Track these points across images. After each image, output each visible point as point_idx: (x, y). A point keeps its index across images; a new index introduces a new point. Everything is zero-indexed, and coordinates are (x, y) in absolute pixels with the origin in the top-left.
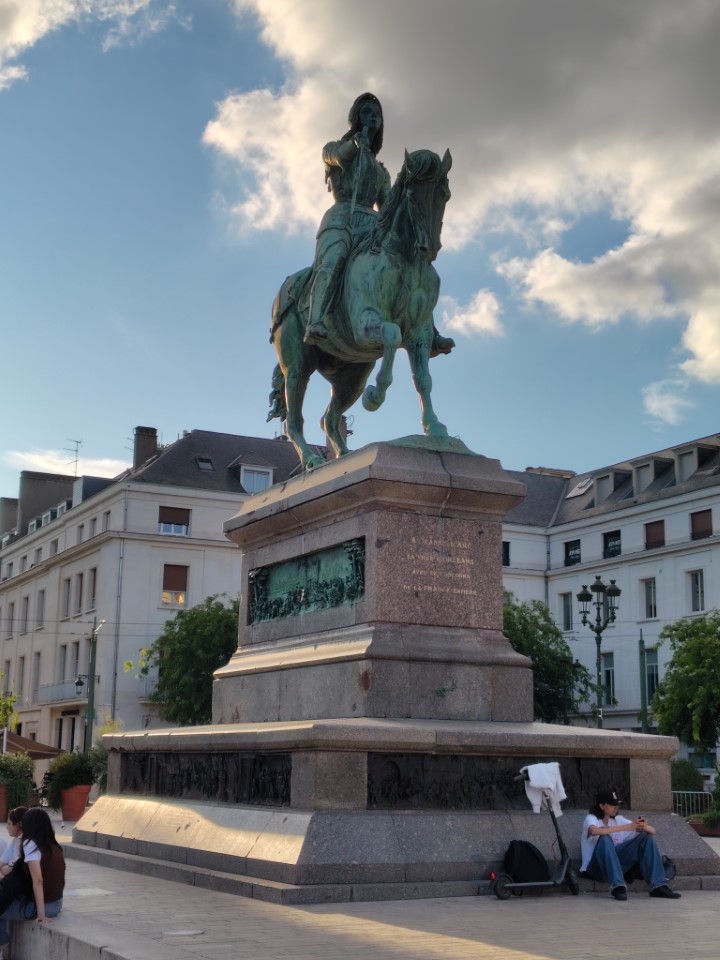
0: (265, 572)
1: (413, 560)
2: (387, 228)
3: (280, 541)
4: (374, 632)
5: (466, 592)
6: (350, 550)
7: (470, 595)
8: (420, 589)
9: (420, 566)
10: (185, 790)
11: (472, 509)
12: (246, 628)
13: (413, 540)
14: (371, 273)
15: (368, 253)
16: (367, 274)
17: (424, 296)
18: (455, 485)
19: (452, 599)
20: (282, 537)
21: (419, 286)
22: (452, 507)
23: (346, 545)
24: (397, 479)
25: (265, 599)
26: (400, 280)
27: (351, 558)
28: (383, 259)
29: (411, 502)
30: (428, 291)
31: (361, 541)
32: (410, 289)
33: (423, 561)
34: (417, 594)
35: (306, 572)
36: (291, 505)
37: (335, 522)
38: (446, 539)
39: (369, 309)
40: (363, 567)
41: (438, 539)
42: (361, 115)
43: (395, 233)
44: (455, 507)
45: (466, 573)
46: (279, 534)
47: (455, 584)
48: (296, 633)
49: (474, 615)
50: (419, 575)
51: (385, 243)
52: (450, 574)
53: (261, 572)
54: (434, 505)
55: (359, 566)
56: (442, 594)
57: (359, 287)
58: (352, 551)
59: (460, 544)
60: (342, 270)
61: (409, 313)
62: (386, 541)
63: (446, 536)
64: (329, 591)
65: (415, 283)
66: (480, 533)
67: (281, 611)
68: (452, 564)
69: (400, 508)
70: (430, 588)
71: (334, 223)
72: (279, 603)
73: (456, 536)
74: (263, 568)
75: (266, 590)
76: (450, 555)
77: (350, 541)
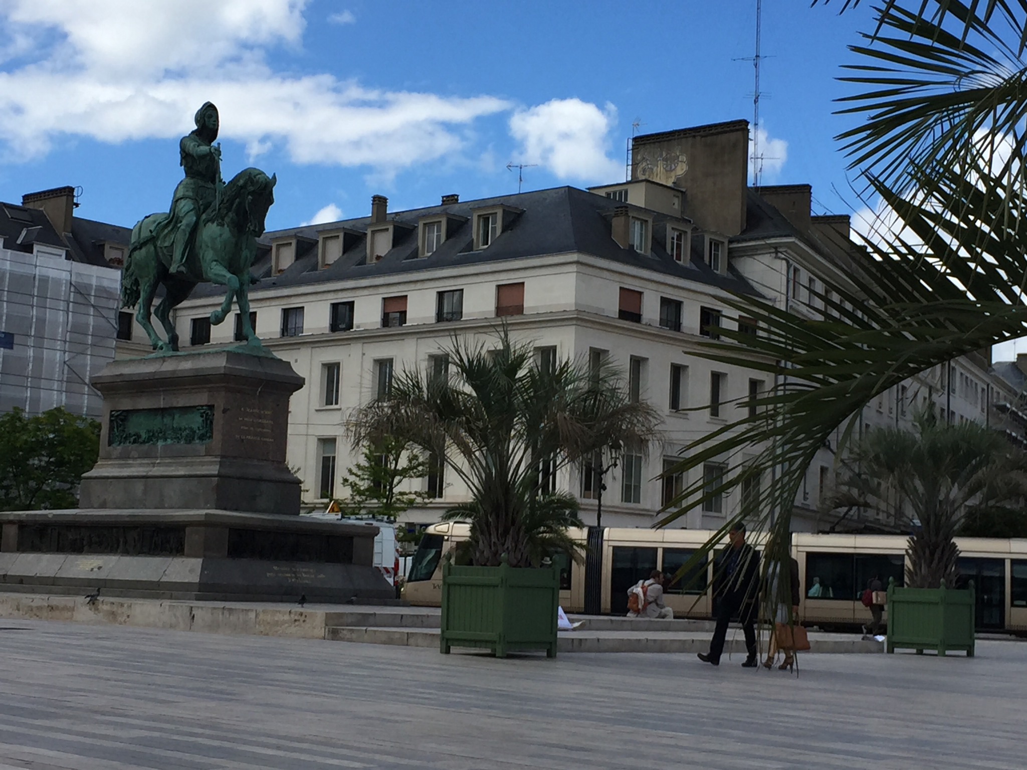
0: (124, 414)
1: (241, 421)
2: (229, 209)
3: (142, 396)
4: (220, 462)
5: (268, 440)
6: (202, 411)
7: (270, 442)
8: (244, 438)
9: (246, 424)
10: (86, 548)
11: (275, 391)
12: (108, 448)
13: (242, 409)
14: (218, 239)
15: (215, 224)
16: (216, 238)
18: (267, 378)
19: (260, 444)
20: (144, 394)
21: (246, 248)
22: (264, 390)
23: (199, 408)
24: (238, 375)
25: (124, 431)
26: (236, 244)
27: (202, 416)
28: (226, 232)
29: (243, 387)
31: (211, 407)
33: (247, 422)
34: (243, 440)
35: (162, 418)
37: (190, 393)
38: (259, 409)
40: (211, 422)
41: (255, 409)
44: (267, 391)
45: (268, 429)
46: (141, 392)
47: (262, 435)
48: (154, 456)
49: (272, 453)
50: (244, 430)
51: (227, 220)
52: (260, 429)
53: (122, 413)
54: (255, 389)
55: (208, 422)
56: (255, 441)
57: (209, 245)
58: (204, 412)
59: (266, 412)
60: (194, 230)
62: (228, 409)
63: (259, 407)
64: (184, 434)
66: (277, 405)
67: (140, 441)
68: (261, 423)
69: (236, 390)
70: (249, 437)
71: (187, 193)
72: (138, 435)
73: (264, 407)
74: (124, 411)
75: (125, 425)
76: (261, 418)
77: (203, 406)
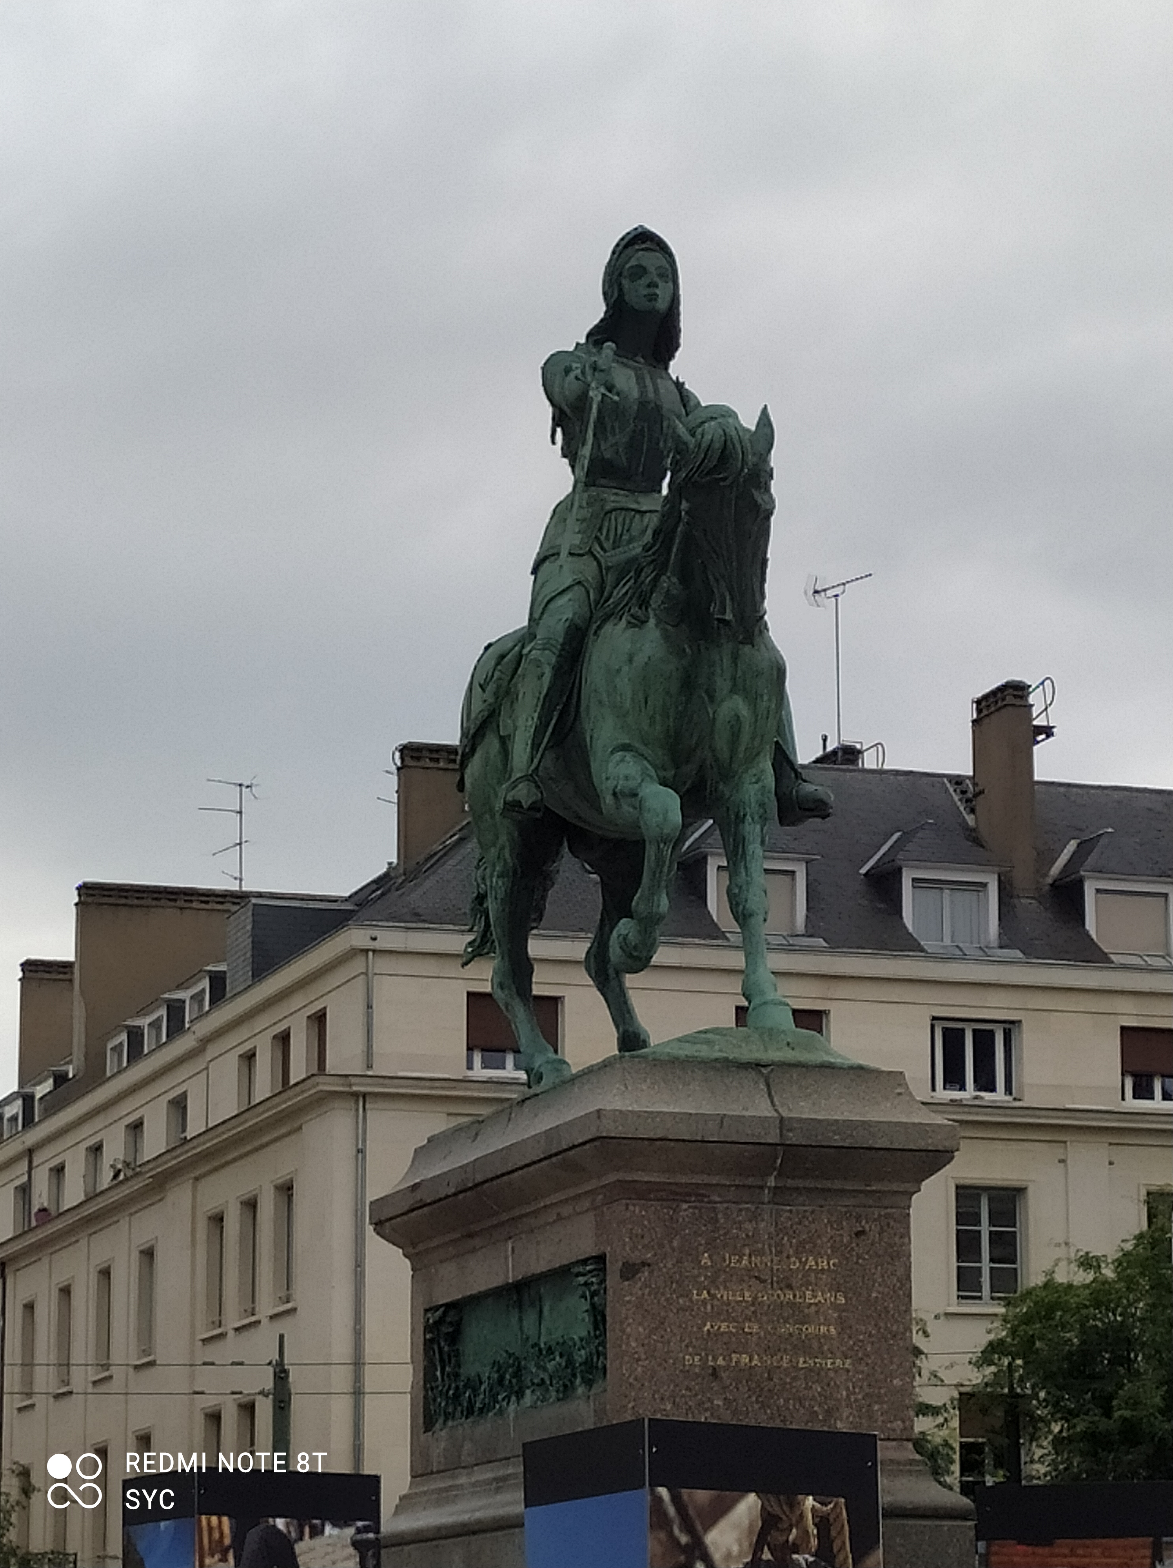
0: (452, 1316)
1: (704, 1302)
2: (662, 569)
3: (474, 1250)
5: (827, 1363)
6: (583, 1280)
7: (836, 1370)
8: (720, 1361)
9: (724, 1312)
11: (838, 1185)
12: (424, 1439)
13: (705, 1260)
14: (626, 669)
15: (624, 622)
16: (619, 671)
17: (744, 711)
18: (792, 1138)
19: (794, 1379)
20: (477, 1242)
22: (790, 1183)
23: (576, 1270)
24: (660, 1135)
25: (457, 1375)
27: (585, 1297)
28: (653, 642)
29: (698, 1179)
30: (753, 700)
31: (600, 1262)
32: (712, 698)
33: (728, 1304)
34: (715, 1373)
35: (520, 1320)
36: (479, 1178)
37: (560, 1218)
38: (779, 1253)
39: (625, 748)
40: (603, 1320)
41: (761, 1253)
42: (625, 282)
43: (674, 580)
44: (800, 1183)
45: (827, 1323)
46: (470, 1236)
47: (803, 1346)
48: (503, 1455)
49: (846, 1412)
50: (719, 1334)
51: (656, 600)
52: (790, 1327)
53: (445, 1313)
54: (750, 1181)
55: (598, 1315)
56: (770, 1372)
58: (587, 1284)
59: (811, 1263)
60: (573, 655)
61: (713, 750)
62: (644, 1264)
63: (779, 1244)
65: (722, 684)
66: (859, 1234)
67: (478, 1405)
68: (792, 1305)
69: (672, 1193)
70: (745, 1358)
72: (473, 1385)
73: (801, 1243)
74: (449, 1306)
75: (457, 1354)
76: (790, 1287)
77: (584, 1262)
